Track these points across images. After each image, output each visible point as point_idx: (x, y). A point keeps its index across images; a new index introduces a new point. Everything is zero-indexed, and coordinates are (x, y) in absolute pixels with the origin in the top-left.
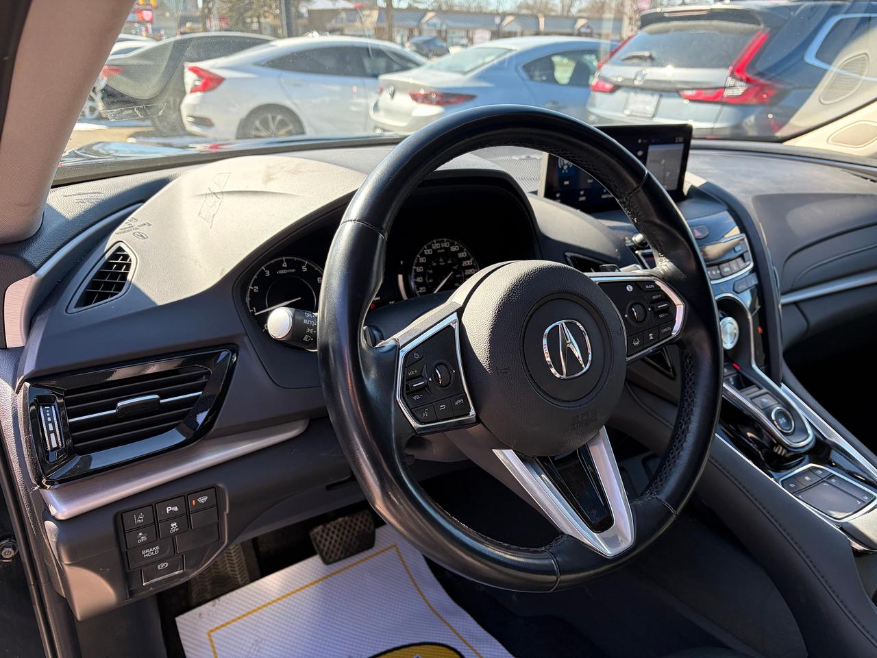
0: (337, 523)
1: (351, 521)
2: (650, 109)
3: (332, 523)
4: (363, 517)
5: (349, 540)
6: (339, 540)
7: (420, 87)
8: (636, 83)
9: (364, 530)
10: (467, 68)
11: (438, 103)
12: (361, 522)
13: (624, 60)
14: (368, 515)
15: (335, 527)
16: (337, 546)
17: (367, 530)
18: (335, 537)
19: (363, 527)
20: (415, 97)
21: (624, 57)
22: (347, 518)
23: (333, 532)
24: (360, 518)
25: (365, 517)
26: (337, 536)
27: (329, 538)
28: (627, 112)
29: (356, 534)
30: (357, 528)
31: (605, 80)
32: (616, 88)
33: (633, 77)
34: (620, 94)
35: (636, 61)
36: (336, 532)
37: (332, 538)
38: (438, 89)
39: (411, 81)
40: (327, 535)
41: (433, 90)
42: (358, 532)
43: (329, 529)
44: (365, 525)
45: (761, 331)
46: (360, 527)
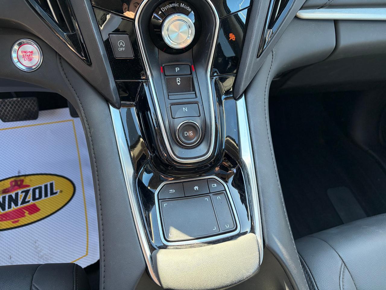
0: (12, 101)
1: (22, 102)
3: (8, 99)
4: (30, 101)
5: (18, 112)
6: (11, 110)
9: (30, 109)
12: (29, 104)
14: (34, 101)
15: (10, 103)
16: (10, 113)
17: (32, 109)
18: (9, 108)
19: (29, 106)
22: (19, 99)
23: (8, 105)
24: (28, 101)
25: (32, 101)
26: (11, 108)
27: (5, 108)
29: (24, 109)
30: (25, 106)
36: (10, 105)
37: (7, 108)
40: (4, 106)
42: (26, 109)
43: (6, 103)
44: (31, 106)
45: (233, 39)
46: (27, 106)
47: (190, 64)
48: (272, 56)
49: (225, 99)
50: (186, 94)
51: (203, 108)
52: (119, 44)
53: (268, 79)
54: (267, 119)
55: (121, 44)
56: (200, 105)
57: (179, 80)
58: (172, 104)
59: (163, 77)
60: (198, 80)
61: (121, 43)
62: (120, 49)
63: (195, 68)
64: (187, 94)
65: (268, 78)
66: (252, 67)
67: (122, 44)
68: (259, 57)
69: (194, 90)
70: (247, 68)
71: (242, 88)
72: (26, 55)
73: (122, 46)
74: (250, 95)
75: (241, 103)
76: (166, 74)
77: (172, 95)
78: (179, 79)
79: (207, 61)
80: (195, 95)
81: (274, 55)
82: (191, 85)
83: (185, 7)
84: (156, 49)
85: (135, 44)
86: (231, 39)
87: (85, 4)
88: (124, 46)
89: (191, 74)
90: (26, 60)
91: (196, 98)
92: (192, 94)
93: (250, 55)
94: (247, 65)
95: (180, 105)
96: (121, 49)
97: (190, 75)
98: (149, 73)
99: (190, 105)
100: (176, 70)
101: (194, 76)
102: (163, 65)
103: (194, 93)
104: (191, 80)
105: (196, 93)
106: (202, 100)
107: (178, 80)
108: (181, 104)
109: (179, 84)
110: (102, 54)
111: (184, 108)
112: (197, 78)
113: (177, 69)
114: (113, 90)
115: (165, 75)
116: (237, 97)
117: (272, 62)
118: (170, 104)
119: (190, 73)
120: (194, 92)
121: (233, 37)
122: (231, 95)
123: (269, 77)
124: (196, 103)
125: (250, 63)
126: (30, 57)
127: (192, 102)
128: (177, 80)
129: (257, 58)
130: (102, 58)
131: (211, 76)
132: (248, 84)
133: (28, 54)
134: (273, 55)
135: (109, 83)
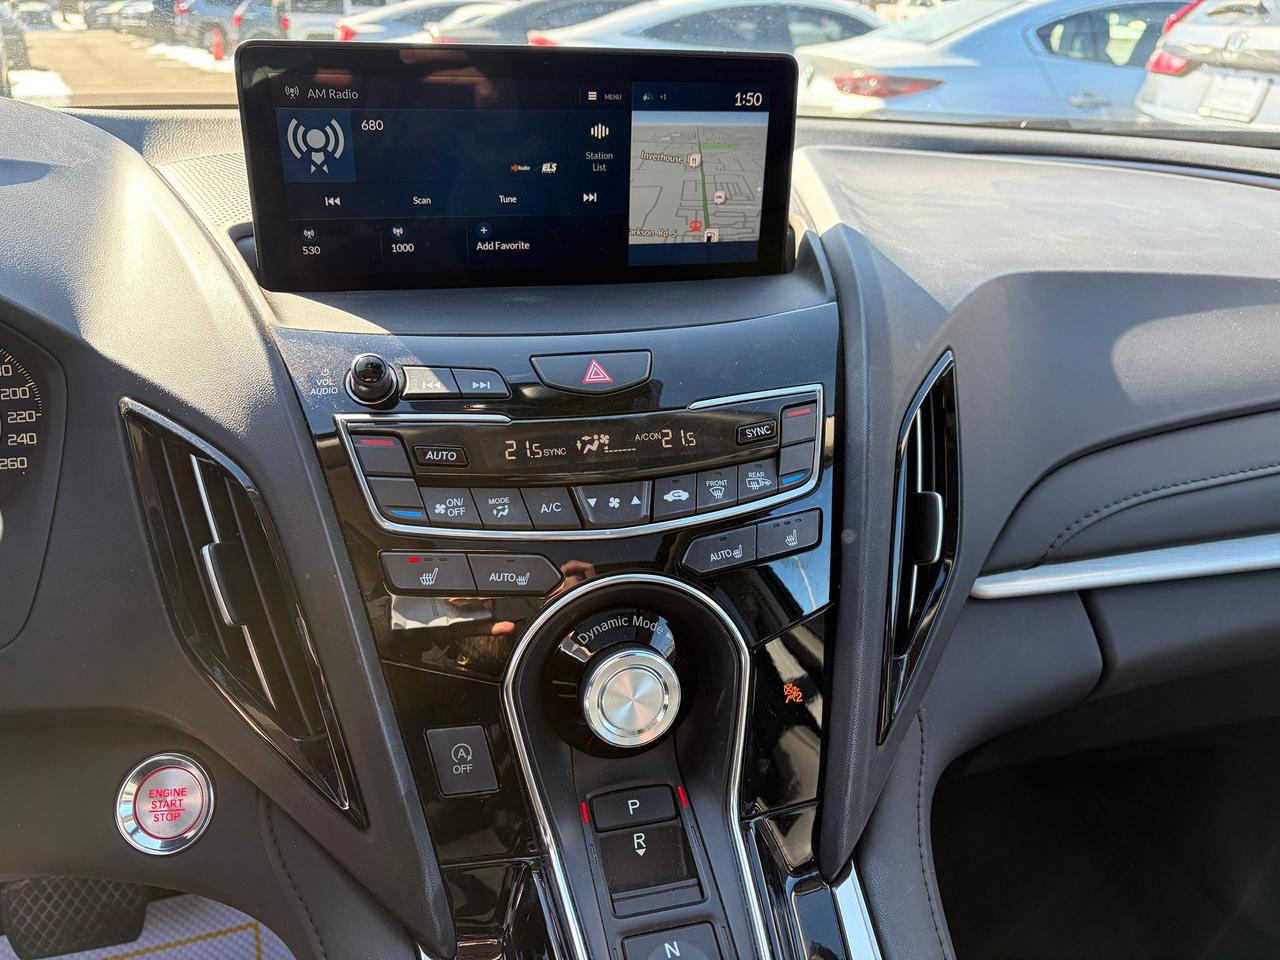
2: (1248, 108)
5: (78, 919)
6: (56, 914)
7: (852, 67)
8: (1228, 57)
9: (118, 904)
10: (936, 35)
11: (876, 94)
13: (1210, 14)
16: (50, 925)
17: (124, 904)
18: (49, 907)
19: (118, 895)
20: (840, 83)
21: (1211, 10)
23: (49, 898)
26: (56, 906)
28: (1204, 111)
29: (98, 908)
30: (104, 897)
31: (1176, 51)
32: (1191, 66)
33: (1222, 45)
34: (1196, 78)
35: (1232, 15)
37: (43, 908)
38: (879, 69)
39: (842, 57)
40: (35, 900)
41: (871, 72)
42: (105, 906)
44: (125, 893)
45: (796, 698)
46: (111, 895)
47: (672, 784)
48: (918, 722)
49: (797, 888)
50: (668, 890)
51: (729, 935)
52: (456, 755)
53: (922, 798)
54: (945, 945)
55: (462, 753)
56: (718, 927)
57: (640, 841)
58: (628, 934)
59: (590, 839)
60: (702, 837)
61: (462, 750)
62: (457, 769)
63: (688, 797)
64: (673, 890)
65: (919, 796)
66: (866, 776)
67: (464, 754)
68: (882, 743)
69: (693, 872)
70: (850, 782)
71: (846, 846)
72: (163, 804)
73: (463, 761)
74: (873, 864)
75: (848, 893)
76: (599, 826)
77: (624, 899)
78: (640, 837)
79: (724, 775)
80: (697, 888)
81: (924, 719)
82: (682, 850)
83: (647, 624)
84: (566, 748)
85: (502, 747)
86: (791, 700)
87: (361, 659)
88: (470, 758)
89: (678, 814)
90: (160, 817)
91: (701, 902)
92: (689, 886)
93: (854, 743)
94: (851, 774)
95: (654, 935)
96: (462, 769)
97: (675, 818)
98: (548, 839)
99: (687, 929)
100: (631, 808)
101: (689, 824)
102: (588, 796)
103: (694, 885)
104: (680, 834)
105: (699, 884)
106: (724, 908)
107: (639, 839)
108: (656, 928)
109: (641, 852)
110: (403, 793)
111: (667, 945)
112: (699, 828)
113: (633, 805)
114: (435, 901)
115: (597, 830)
116: (834, 876)
117: (922, 742)
118: (622, 933)
119: (672, 813)
120: (694, 881)
121: (795, 694)
122: (814, 874)
123: (922, 790)
124: (706, 920)
125: (859, 767)
126: (174, 808)
127: (694, 917)
128: (636, 841)
129: (877, 744)
130: (403, 805)
131: (741, 819)
132: (863, 829)
133: (169, 799)
134: (920, 721)
135: (423, 883)
